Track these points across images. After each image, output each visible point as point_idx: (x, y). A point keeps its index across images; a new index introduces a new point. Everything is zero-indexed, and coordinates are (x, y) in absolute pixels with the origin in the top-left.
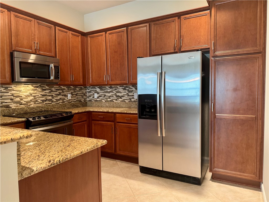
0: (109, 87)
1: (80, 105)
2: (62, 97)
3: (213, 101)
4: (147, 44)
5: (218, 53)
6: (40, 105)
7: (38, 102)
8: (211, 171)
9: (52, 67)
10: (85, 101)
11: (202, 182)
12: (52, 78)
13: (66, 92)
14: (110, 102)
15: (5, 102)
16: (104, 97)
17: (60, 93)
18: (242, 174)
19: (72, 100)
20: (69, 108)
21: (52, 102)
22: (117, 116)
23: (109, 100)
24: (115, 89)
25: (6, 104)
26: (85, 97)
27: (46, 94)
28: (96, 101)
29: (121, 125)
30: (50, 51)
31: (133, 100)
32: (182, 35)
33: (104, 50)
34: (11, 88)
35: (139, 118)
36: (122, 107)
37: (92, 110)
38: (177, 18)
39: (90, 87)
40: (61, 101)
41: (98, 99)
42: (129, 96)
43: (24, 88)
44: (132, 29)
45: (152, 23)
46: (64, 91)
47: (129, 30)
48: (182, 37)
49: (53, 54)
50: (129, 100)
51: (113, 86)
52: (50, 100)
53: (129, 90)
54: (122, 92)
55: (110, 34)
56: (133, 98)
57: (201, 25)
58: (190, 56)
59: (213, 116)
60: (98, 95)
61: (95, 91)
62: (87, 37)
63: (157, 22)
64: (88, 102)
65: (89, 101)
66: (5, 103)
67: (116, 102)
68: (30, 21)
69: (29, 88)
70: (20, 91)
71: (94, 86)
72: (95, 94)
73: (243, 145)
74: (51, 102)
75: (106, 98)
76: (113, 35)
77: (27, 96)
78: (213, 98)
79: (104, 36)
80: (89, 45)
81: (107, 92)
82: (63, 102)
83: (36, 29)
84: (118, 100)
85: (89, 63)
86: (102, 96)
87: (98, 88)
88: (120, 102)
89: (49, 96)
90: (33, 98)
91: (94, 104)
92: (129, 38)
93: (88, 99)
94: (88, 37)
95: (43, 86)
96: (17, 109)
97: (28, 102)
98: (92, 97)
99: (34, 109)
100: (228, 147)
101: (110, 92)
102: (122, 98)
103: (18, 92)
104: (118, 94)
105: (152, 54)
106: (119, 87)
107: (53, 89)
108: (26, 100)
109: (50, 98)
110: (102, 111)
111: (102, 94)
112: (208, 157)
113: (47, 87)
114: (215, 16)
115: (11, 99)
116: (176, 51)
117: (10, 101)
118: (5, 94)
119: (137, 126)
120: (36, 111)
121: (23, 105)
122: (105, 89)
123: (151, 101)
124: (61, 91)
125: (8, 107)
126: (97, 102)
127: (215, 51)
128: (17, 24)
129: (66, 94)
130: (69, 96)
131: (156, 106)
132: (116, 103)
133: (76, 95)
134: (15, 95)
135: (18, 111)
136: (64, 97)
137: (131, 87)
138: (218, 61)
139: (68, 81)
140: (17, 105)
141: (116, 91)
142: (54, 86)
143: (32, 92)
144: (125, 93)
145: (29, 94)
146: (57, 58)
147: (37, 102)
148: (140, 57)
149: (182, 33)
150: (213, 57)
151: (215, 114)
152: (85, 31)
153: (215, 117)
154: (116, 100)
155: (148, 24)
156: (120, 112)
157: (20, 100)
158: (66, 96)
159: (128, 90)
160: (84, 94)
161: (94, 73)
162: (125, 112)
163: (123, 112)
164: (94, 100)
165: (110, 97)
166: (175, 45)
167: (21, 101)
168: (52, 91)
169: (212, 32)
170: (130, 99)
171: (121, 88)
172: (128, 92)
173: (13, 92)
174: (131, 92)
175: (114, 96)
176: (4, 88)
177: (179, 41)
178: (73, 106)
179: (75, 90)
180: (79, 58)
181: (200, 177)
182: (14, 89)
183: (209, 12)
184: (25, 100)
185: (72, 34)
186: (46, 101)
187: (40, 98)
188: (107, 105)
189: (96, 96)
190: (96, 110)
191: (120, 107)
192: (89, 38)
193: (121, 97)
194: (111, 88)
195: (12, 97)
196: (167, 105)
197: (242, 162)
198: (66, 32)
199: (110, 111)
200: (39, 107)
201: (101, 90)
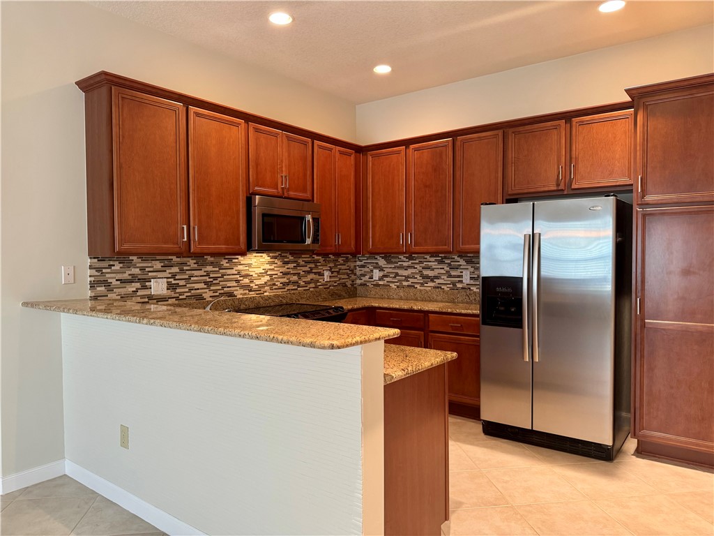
0: (407, 258)
1: (344, 294)
2: (314, 276)
3: (639, 294)
4: (497, 172)
5: (649, 198)
6: (279, 292)
7: (276, 287)
8: (635, 435)
9: (309, 221)
10: (352, 285)
11: (616, 456)
12: (309, 241)
13: (321, 267)
14: (407, 290)
15: (228, 285)
16: (395, 277)
17: (311, 269)
18: (700, 442)
19: (331, 283)
20: (325, 300)
21: (299, 287)
22: (430, 318)
23: (405, 283)
24: (421, 262)
25: (228, 289)
26: (353, 277)
27: (288, 270)
28: (378, 285)
29: (439, 337)
30: (304, 190)
31: (459, 285)
32: (574, 156)
33: (402, 183)
34: (236, 260)
35: (483, 324)
36: (436, 301)
37: (377, 305)
38: (564, 121)
39: (363, 256)
40: (312, 285)
41: (381, 283)
42: (450, 276)
43: (255, 260)
44: (463, 142)
45: (511, 130)
46: (318, 264)
47: (458, 144)
48: (573, 160)
49: (308, 195)
50: (451, 286)
51: (416, 255)
52: (295, 283)
53: (452, 263)
54: (436, 268)
55: (416, 150)
56: (461, 282)
57: (615, 138)
58: (593, 205)
59: (639, 323)
60: (381, 274)
61: (375, 264)
62: (366, 155)
63: (521, 129)
64: (359, 288)
65: (361, 285)
66: (228, 287)
67: (422, 288)
68: (276, 135)
69: (264, 260)
70: (249, 265)
71: (373, 254)
72: (374, 271)
73: (703, 384)
74: (296, 287)
75: (399, 281)
76: (423, 152)
77: (261, 275)
78: (639, 288)
79: (403, 153)
80: (370, 172)
81: (401, 267)
82: (316, 287)
83: (284, 150)
84: (425, 285)
85: (367, 208)
86: (391, 276)
87: (383, 258)
88: (430, 288)
89: (294, 274)
90: (268, 278)
91: (373, 292)
92: (458, 158)
93: (358, 282)
94: (369, 156)
95: (285, 255)
96: (245, 299)
97: (261, 286)
98: (367, 277)
99: (270, 301)
100: (672, 388)
101: (409, 267)
102: (435, 280)
103: (247, 268)
104: (426, 272)
105: (509, 193)
106: (428, 257)
107: (300, 261)
108: (259, 283)
109: (295, 278)
110: (397, 307)
111: (390, 270)
112: (629, 411)
113: (291, 258)
114: (645, 125)
115: (237, 281)
116: (560, 188)
117: (235, 284)
118: (229, 272)
119: (479, 341)
120: (272, 304)
121: (253, 293)
122: (397, 260)
123: (509, 290)
124: (313, 266)
125: (231, 295)
126: (378, 288)
127: (644, 193)
128: (257, 144)
129: (321, 271)
130: (327, 274)
131: (521, 300)
132: (421, 291)
133: (338, 272)
134: (243, 273)
135: (247, 303)
136: (317, 277)
137: (456, 257)
138: (651, 214)
139: (331, 246)
140: (245, 292)
141: (421, 265)
142: (303, 256)
143: (268, 267)
144: (443, 271)
145: (263, 271)
146: (315, 202)
147: (274, 287)
148: (486, 204)
149: (574, 152)
150: (640, 205)
151: (643, 320)
152: (363, 143)
153: (643, 325)
154: (422, 284)
155: (500, 132)
156: (437, 310)
157: (248, 281)
158: (321, 274)
159: (449, 264)
160: (352, 271)
161: (377, 228)
162: (449, 310)
163: (444, 311)
164: (372, 283)
165: (407, 278)
166: (558, 176)
167: (251, 285)
168: (299, 265)
169: (638, 157)
170: (454, 284)
171: (433, 259)
172: (448, 269)
173: (240, 267)
174: (457, 268)
175: (418, 277)
176: (227, 261)
177: (568, 168)
178: (332, 295)
179: (337, 263)
180: (350, 199)
181: (610, 443)
182: (242, 262)
183: (633, 113)
184: (257, 283)
185: (341, 153)
186: (288, 284)
187: (279, 280)
188: (402, 294)
189: (377, 274)
190: (386, 306)
191: (431, 300)
192: (370, 158)
193: (432, 279)
194: (410, 258)
195: (238, 276)
196: (542, 299)
197: (700, 418)
198: (330, 150)
199: (415, 308)
200: (279, 296)
201: (389, 262)
